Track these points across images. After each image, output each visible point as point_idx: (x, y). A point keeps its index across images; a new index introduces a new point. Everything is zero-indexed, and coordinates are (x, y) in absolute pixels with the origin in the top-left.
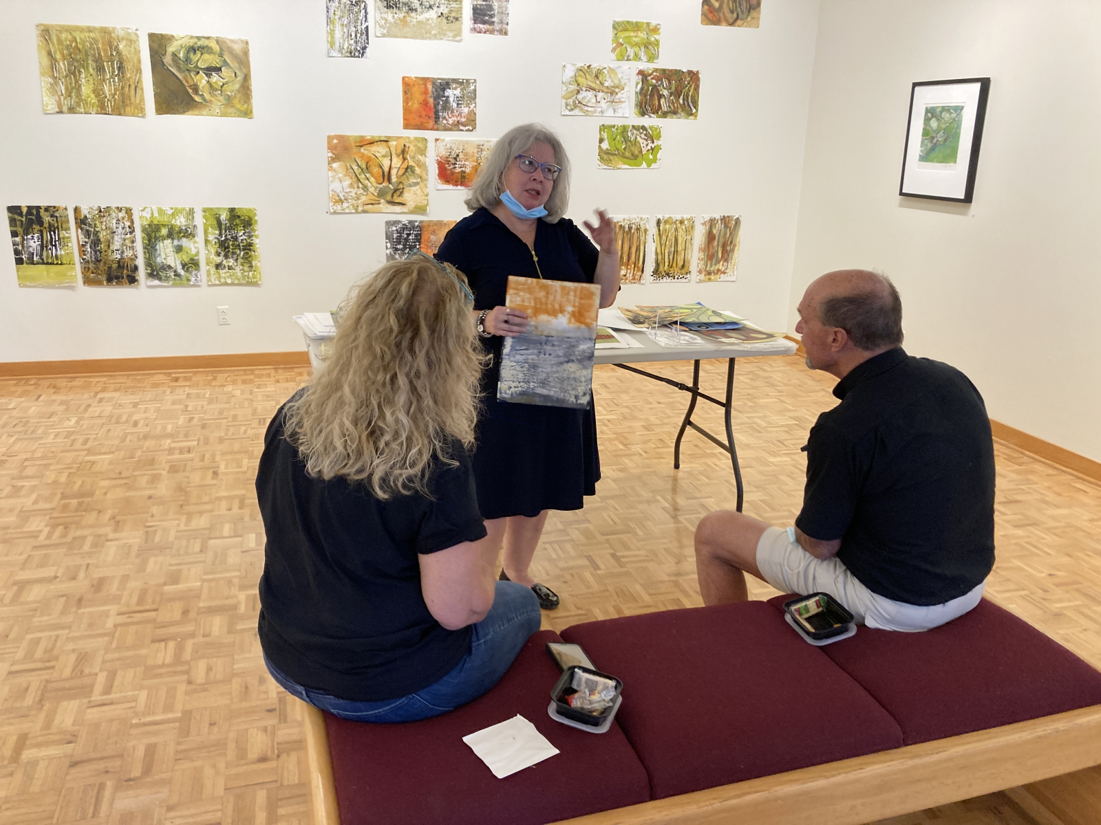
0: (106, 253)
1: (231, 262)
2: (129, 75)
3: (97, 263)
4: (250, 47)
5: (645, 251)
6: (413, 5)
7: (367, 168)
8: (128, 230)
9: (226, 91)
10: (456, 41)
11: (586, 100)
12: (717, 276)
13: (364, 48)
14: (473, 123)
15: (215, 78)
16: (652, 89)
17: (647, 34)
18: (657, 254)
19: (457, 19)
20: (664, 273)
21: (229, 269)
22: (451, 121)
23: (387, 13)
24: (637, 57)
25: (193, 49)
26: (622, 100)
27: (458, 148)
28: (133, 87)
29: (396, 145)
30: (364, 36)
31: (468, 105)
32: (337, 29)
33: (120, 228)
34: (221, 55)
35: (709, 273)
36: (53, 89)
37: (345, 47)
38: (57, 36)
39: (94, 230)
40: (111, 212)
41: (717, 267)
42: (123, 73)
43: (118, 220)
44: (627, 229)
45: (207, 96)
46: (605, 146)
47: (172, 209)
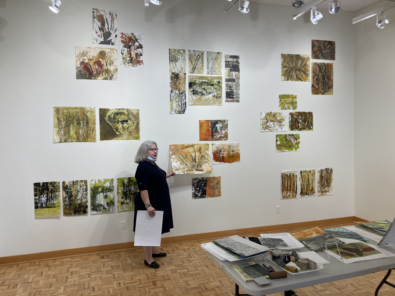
0: (74, 201)
1: (128, 201)
2: (90, 125)
3: (70, 206)
4: (140, 112)
5: (297, 185)
6: (203, 93)
7: (186, 157)
8: (85, 190)
9: (129, 129)
10: (220, 106)
11: (270, 125)
12: (326, 193)
13: (184, 110)
14: (227, 137)
15: (125, 125)
16: (295, 120)
17: (292, 99)
18: (301, 185)
19: (220, 97)
20: (304, 193)
21: (127, 204)
22: (218, 137)
23: (193, 96)
24: (289, 108)
25: (117, 114)
26: (284, 125)
27: (221, 147)
28: (92, 130)
29: (197, 147)
30: (184, 105)
31: (225, 130)
32: (174, 103)
33: (81, 189)
34: (128, 115)
35: (322, 192)
36: (58, 133)
37: (177, 110)
38: (62, 111)
39: (70, 191)
40: (78, 183)
41: (325, 189)
42: (88, 125)
43: (81, 186)
44: (289, 176)
45: (122, 132)
46: (278, 143)
47: (104, 179)
